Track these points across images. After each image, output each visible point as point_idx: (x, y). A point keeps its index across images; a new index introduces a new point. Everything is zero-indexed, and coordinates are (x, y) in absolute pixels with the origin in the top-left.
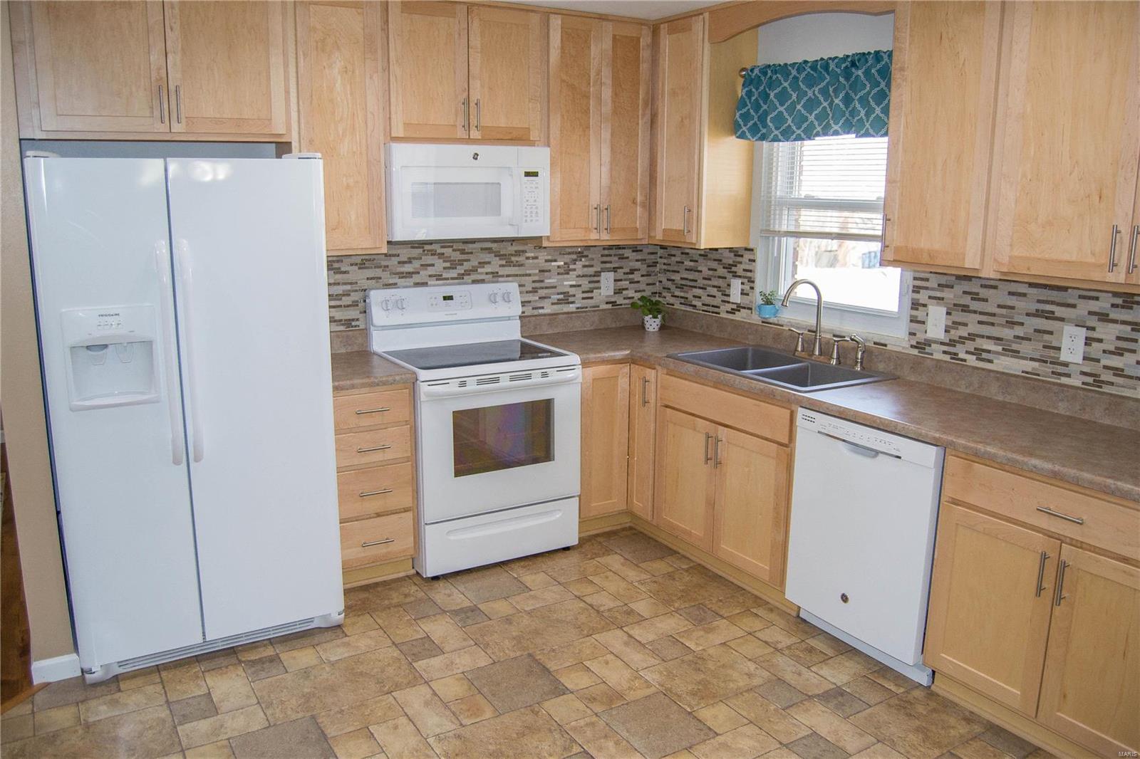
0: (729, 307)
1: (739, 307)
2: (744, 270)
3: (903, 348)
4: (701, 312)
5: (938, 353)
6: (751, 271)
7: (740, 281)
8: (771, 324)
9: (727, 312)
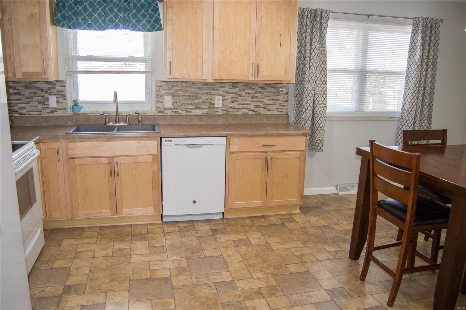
0: (49, 110)
1: (56, 109)
2: (58, 91)
3: (154, 113)
4: (27, 115)
5: (169, 112)
6: (63, 91)
7: (56, 97)
8: (80, 114)
9: (47, 113)
